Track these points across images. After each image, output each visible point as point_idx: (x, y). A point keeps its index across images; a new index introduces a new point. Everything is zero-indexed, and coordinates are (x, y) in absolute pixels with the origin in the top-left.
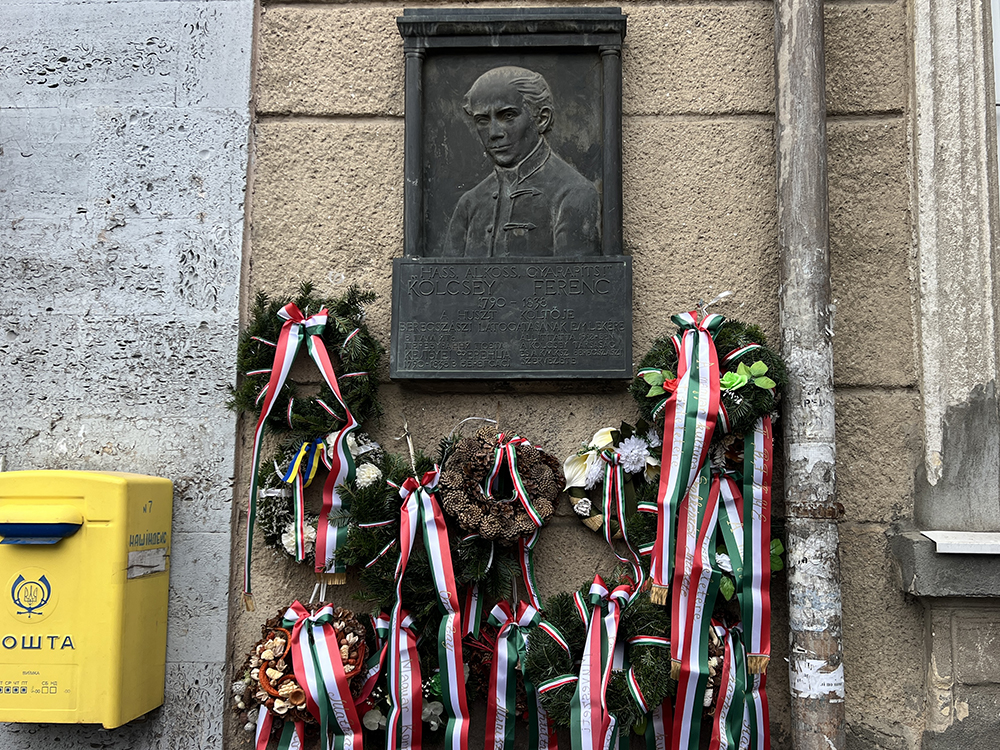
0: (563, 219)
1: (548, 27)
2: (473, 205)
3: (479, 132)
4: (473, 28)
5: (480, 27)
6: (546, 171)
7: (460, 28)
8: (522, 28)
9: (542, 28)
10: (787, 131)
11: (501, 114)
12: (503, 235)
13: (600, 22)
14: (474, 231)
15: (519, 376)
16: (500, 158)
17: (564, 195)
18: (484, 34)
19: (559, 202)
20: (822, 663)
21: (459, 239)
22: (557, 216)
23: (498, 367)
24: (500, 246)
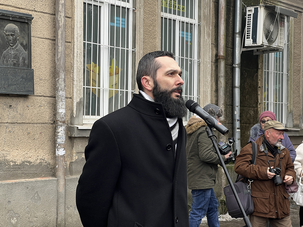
0: (22, 59)
1: (21, 17)
2: (6, 55)
3: (7, 38)
4: (8, 15)
5: (9, 15)
6: (19, 48)
7: (6, 15)
8: (16, 17)
9: (20, 17)
10: (60, 48)
11: (11, 35)
12: (12, 62)
13: (29, 18)
14: (6, 60)
15: (16, 94)
16: (11, 44)
17: (22, 54)
18: (10, 17)
19: (21, 56)
20: (64, 149)
21: (3, 62)
22: (21, 59)
23: (13, 91)
24: (11, 64)
